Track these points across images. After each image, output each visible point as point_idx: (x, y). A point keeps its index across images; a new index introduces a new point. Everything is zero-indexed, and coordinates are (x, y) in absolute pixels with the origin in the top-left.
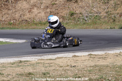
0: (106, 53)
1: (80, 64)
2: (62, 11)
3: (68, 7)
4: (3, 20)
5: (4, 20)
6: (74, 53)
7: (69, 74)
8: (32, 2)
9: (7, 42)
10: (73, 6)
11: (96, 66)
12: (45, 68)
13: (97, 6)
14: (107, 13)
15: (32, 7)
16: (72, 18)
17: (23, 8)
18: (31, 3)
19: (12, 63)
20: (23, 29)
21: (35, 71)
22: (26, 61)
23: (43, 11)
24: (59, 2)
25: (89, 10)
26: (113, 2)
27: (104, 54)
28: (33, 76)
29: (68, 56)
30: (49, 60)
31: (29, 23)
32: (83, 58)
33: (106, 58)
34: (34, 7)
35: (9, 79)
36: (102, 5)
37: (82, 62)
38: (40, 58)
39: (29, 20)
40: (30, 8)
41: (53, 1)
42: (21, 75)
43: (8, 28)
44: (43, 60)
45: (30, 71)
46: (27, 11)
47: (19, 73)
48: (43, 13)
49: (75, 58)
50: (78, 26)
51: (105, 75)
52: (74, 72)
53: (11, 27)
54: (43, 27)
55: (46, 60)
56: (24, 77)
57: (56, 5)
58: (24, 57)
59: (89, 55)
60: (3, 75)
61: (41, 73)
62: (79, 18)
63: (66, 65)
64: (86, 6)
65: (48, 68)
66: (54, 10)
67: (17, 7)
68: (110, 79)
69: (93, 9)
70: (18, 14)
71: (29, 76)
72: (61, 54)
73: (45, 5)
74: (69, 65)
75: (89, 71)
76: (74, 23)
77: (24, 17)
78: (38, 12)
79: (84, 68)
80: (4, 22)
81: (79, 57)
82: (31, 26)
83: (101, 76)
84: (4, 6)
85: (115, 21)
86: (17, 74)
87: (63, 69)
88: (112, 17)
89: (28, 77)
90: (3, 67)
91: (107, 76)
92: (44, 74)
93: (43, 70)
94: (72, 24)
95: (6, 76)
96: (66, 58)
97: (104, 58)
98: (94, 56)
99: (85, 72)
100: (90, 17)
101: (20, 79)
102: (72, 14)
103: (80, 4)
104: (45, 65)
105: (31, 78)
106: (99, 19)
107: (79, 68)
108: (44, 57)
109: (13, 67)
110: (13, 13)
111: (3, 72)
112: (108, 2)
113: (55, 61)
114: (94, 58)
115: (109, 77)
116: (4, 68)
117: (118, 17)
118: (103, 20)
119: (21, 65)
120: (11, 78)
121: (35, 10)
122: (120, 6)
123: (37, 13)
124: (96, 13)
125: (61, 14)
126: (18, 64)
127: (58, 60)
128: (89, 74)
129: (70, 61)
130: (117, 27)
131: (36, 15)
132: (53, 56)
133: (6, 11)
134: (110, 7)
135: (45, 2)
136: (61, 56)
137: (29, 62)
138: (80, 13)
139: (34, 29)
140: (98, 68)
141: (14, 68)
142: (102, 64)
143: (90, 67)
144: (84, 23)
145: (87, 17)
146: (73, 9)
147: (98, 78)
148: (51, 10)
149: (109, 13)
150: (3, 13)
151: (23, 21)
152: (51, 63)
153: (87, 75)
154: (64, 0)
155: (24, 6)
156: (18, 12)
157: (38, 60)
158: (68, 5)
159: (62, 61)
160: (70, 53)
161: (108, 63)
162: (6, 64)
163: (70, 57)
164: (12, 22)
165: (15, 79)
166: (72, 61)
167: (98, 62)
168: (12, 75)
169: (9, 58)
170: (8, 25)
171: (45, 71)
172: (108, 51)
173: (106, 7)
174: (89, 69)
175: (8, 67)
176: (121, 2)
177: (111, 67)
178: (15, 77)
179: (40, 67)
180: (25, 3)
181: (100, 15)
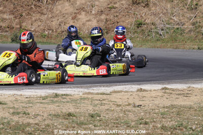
0: (189, 88)
1: (148, 102)
2: (124, 19)
3: (134, 14)
4: (33, 30)
5: (35, 30)
6: (139, 85)
7: (130, 118)
8: (78, 3)
10: (142, 12)
11: (173, 106)
12: (94, 106)
13: (179, 13)
14: (193, 24)
15: (77, 11)
16: (139, 30)
17: (64, 11)
18: (76, 5)
19: (43, 97)
21: (78, 110)
22: (64, 95)
23: (95, 18)
24: (121, 5)
25: (167, 19)
27: (185, 88)
28: (74, 118)
29: (131, 90)
30: (101, 94)
33: (190, 95)
34: (82, 11)
35: (37, 122)
36: (187, 12)
37: (151, 99)
38: (86, 90)
40: (75, 13)
41: (111, 3)
42: (57, 116)
43: (40, 42)
44: (92, 94)
45: (70, 111)
46: (71, 17)
47: (53, 112)
48: (95, 21)
49: (141, 94)
50: (148, 43)
51: (186, 121)
52: (139, 115)
53: (45, 41)
55: (96, 94)
56: (60, 120)
57: (115, 10)
58: (63, 88)
59: (163, 89)
60: (29, 114)
61: (87, 115)
62: (150, 31)
63: (127, 103)
64: (162, 12)
65: (98, 107)
66: (112, 16)
67: (55, 10)
68: (193, 128)
69: (173, 18)
70: (56, 21)
71: (68, 117)
72: (120, 85)
73: (99, 9)
74: (131, 104)
75: (162, 114)
76: (142, 38)
77: (65, 27)
78: (87, 19)
79: (155, 109)
81: (147, 91)
83: (180, 123)
84: (34, 9)
86: (50, 115)
87: (122, 110)
88: (202, 31)
89: (67, 119)
90: (29, 102)
91: (190, 124)
92: (92, 116)
93: (91, 109)
94: (138, 39)
95: (33, 117)
96: (126, 93)
97: (187, 95)
98: (171, 91)
99: (155, 115)
100: (168, 30)
101: (54, 123)
102: (139, 25)
103: (152, 9)
104: (93, 102)
105: (71, 121)
106: (181, 34)
107: (146, 109)
108: (94, 90)
109: (44, 103)
110: (48, 19)
111: (29, 111)
112: (196, 8)
113: (110, 96)
114: (171, 93)
115: (192, 125)
116: (31, 105)
118: (187, 36)
119: (57, 101)
120: (41, 120)
121: (83, 17)
123: (85, 20)
124: (177, 24)
126: (52, 99)
127: (114, 95)
128: (161, 119)
129: (132, 97)
131: (83, 24)
132: (106, 88)
133: (38, 16)
134: (199, 16)
135: (98, 4)
136: (119, 89)
138: (152, 24)
140: (176, 109)
141: (46, 106)
142: (183, 103)
143: (164, 107)
144: (157, 38)
145: (162, 30)
146: (142, 16)
147: (175, 126)
148: (108, 17)
149: (196, 25)
150: (33, 19)
151: (63, 32)
152: (103, 100)
153: (158, 120)
154: (128, 3)
155: (66, 10)
156: (57, 18)
157: (83, 94)
158: (134, 9)
159: (120, 97)
160: (134, 84)
161: (192, 103)
162: (34, 98)
163: (134, 91)
164: (47, 33)
165: (46, 123)
166: (137, 97)
167: (177, 100)
168: (43, 116)
169: (39, 89)
170: (40, 37)
171: (94, 111)
172: (194, 83)
173: (193, 15)
174: (162, 110)
175: (37, 104)
177: (196, 110)
178: (47, 119)
179: (85, 105)
180: (67, 5)
181: (182, 27)
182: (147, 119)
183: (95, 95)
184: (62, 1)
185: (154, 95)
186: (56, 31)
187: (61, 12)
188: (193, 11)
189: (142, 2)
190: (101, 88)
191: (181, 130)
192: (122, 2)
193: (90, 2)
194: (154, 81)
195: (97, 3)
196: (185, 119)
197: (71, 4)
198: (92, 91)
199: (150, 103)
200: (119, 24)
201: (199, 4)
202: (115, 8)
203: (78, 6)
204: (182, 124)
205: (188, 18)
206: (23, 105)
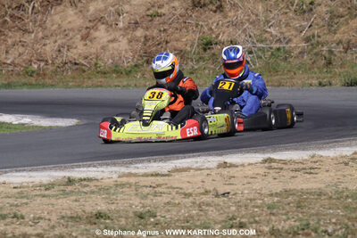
0: (313, 157)
1: (240, 187)
2: (178, 35)
3: (197, 25)
4: (9, 62)
5: (13, 62)
6: (221, 155)
7: (211, 218)
8: (92, 9)
9: (23, 124)
10: (210, 22)
11: (287, 193)
12: (142, 198)
13: (280, 21)
14: (307, 40)
15: (91, 24)
16: (206, 55)
17: (65, 25)
18: (89, 13)
19: (45, 186)
20: (67, 87)
21: (113, 207)
22: (85, 179)
23: (124, 36)
24: (171, 10)
25: (258, 33)
26: (325, 9)
27: (306, 158)
28: (107, 221)
29: (207, 165)
30: (152, 175)
31: (84, 71)
32: (249, 171)
33: (316, 171)
34: (99, 24)
35: (40, 231)
36: (293, 18)
37: (245, 181)
38: (123, 170)
39: (83, 62)
40: (87, 28)
41: (153, 6)
42: (75, 219)
43: (24, 84)
44: (135, 175)
45: (99, 208)
46: (79, 36)
47: (69, 213)
48: (125, 41)
49: (225, 172)
51: (315, 217)
52: (226, 210)
53: (34, 82)
54: (125, 83)
55: (143, 176)
56: (83, 226)
57: (161, 19)
58: (79, 166)
59: (265, 161)
60: (23, 218)
61: (131, 215)
63: (203, 191)
64: (248, 20)
65: (149, 200)
66: (156, 31)
67: (48, 24)
68: (330, 231)
69: (269, 30)
70: (52, 44)
71: (97, 221)
72: (185, 158)
73: (130, 20)
74: (210, 192)
75: (268, 208)
76: (214, 70)
77: (69, 54)
78: (110, 38)
79: (254, 200)
80: (10, 68)
81: (237, 166)
82: (89, 78)
83: (305, 223)
84: (10, 22)
85: (330, 63)
86: (63, 217)
87: (194, 203)
88: (324, 53)
89: (95, 224)
90: (21, 195)
91: (322, 223)
92: (141, 217)
93: (137, 204)
94: (207, 71)
95: (31, 223)
96: (199, 172)
97: (310, 171)
98: (280, 166)
99: (256, 210)
100: (260, 53)
101: (72, 232)
102: (207, 45)
103: (230, 14)
104: (140, 190)
106: (286, 58)
107: (238, 199)
108: (138, 168)
109: (49, 196)
110: (36, 41)
111: (23, 211)
112: (311, 10)
113: (170, 178)
114: (281, 169)
115: (326, 224)
116: (25, 201)
117: (340, 52)
119: (72, 191)
120: (47, 228)
121: (101, 34)
122: (346, 20)
123: (105, 40)
124: (277, 41)
125: (175, 43)
126: (62, 188)
127: (177, 176)
128: (268, 218)
129: (211, 179)
130: (337, 82)
131: (103, 48)
132: (161, 164)
133: (18, 36)
134: (317, 24)
135: (128, 10)
136: (185, 165)
137: (95, 183)
138: (231, 42)
139: (98, 86)
140: (295, 197)
141: (53, 200)
142: (305, 186)
143: (271, 195)
145: (250, 52)
146: (211, 29)
147: (296, 229)
148: (148, 33)
149: (313, 41)
150: (10, 42)
151: (66, 63)
152: (158, 186)
153: (263, 218)
154: (184, 4)
155: (70, 22)
156: (53, 39)
157: (119, 177)
158: (196, 17)
159: (188, 180)
160: (210, 155)
161: (323, 186)
162: (28, 187)
163: (211, 166)
164: (36, 66)
165: (57, 231)
166: (219, 178)
167: (293, 180)
168: (49, 220)
169: (37, 170)
170: (24, 75)
171: (143, 207)
172: (320, 149)
173: (306, 23)
174: (268, 200)
175: (36, 198)
176: (349, 8)
177: (331, 197)
178: (57, 225)
179: (126, 197)
180: (72, 13)
181: (287, 47)
182: (242, 217)
183: (141, 178)
184: (62, 7)
185: (250, 173)
186: (53, 63)
187: (60, 26)
188: (306, 15)
189: (211, 2)
190: (150, 165)
191: (308, 235)
192: (172, 5)
193: (113, 6)
194: (246, 147)
195: (127, 8)
196: (313, 215)
197: (77, 11)
198: (133, 171)
199: (245, 189)
200: (169, 45)
201: (316, 3)
202: (161, 16)
203: (91, 15)
204: (308, 225)
205: (296, 29)
206: (11, 201)
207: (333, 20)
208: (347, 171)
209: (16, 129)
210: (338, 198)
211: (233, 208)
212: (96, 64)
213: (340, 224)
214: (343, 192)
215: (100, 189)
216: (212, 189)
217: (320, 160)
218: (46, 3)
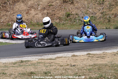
0: (104, 53)
1: (79, 63)
2: (58, 12)
3: (65, 9)
4: (2, 21)
5: (3, 21)
6: (73, 52)
7: (69, 73)
8: (29, 3)
9: (6, 43)
10: (69, 7)
11: (95, 65)
12: (46, 67)
13: (93, 7)
14: (102, 13)
16: (68, 19)
17: (20, 9)
18: (28, 5)
19: (14, 63)
21: (36, 70)
22: (27, 61)
23: (40, 12)
24: (56, 4)
25: (85, 11)
26: (108, 3)
27: (101, 53)
28: (34, 75)
29: (68, 56)
30: (50, 59)
31: (27, 24)
32: (82, 58)
33: (105, 57)
34: (32, 8)
36: (97, 6)
37: (81, 61)
38: (40, 58)
39: (27, 21)
40: (28, 10)
41: (50, 2)
42: (24, 74)
43: (7, 29)
44: (44, 59)
45: (32, 71)
46: (25, 13)
47: (21, 72)
48: (41, 14)
49: (74, 58)
50: (74, 26)
51: (104, 73)
52: (75, 71)
56: (26, 77)
59: (88, 54)
60: (6, 74)
61: (42, 73)
62: (75, 19)
63: (66, 64)
64: (82, 7)
65: (48, 68)
66: (51, 11)
67: (15, 8)
68: (109, 78)
69: (89, 10)
71: (31, 75)
72: (60, 53)
73: (42, 7)
74: (69, 65)
75: (89, 70)
76: (71, 24)
78: (36, 13)
79: (84, 67)
80: (2, 24)
81: (78, 56)
82: (29, 27)
83: (101, 75)
84: (2, 8)
85: (110, 21)
86: (19, 74)
87: (63, 69)
88: (107, 18)
89: (30, 76)
91: (107, 75)
92: (46, 73)
93: (44, 69)
94: (68, 24)
95: (9, 76)
96: (65, 58)
97: (103, 58)
98: (93, 56)
99: (84, 71)
102: (68, 15)
103: (76, 5)
104: (45, 64)
106: (95, 20)
107: (79, 67)
108: (45, 57)
110: (11, 14)
111: (6, 72)
112: (103, 3)
113: (55, 60)
114: (93, 57)
115: (108, 76)
116: (7, 68)
117: (113, 17)
119: (22, 65)
120: (14, 77)
121: (33, 12)
122: (115, 7)
123: (34, 14)
124: (92, 14)
126: (19, 64)
127: (58, 59)
128: (88, 73)
129: (69, 60)
130: (112, 27)
131: (33, 17)
132: (52, 56)
133: (4, 13)
134: (105, 8)
136: (61, 56)
137: (30, 62)
138: (76, 14)
140: (97, 66)
141: (16, 68)
142: (101, 63)
143: (90, 66)
144: (80, 23)
146: (69, 10)
147: (98, 77)
148: (48, 11)
149: (104, 14)
150: (2, 15)
152: (52, 63)
153: (87, 73)
154: (60, 2)
155: (22, 8)
156: (16, 14)
157: (39, 60)
158: (65, 6)
159: (61, 61)
160: (69, 52)
161: (107, 62)
162: (8, 64)
163: (69, 56)
164: (11, 23)
166: (72, 60)
167: (97, 61)
168: (15, 75)
169: (11, 58)
170: (7, 26)
171: (47, 70)
172: (106, 50)
173: (101, 8)
174: (88, 68)
175: (10, 67)
176: (116, 3)
177: (110, 66)
178: (17, 76)
179: (41, 67)
180: (23, 5)
181: (95, 16)
182: (80, 73)
183: (46, 60)
184: (19, 3)
187: (18, 9)
188: (101, 5)
189: (69, 1)
190: (49, 56)
192: (56, 2)
193: (36, 2)
194: (81, 49)
195: (41, 3)
198: (43, 58)
199: (81, 64)
200: (55, 15)
201: (105, 1)
202: (52, 6)
203: (29, 6)
204: (102, 76)
205: (98, 10)
206: (2, 68)
207: (111, 6)
208: (115, 57)
209: (4, 44)
210: (112, 67)
211: (77, 70)
212: (31, 22)
213: (113, 75)
214: (114, 64)
215: (32, 64)
216: (69, 64)
217: (106, 54)
218: (14, 2)
